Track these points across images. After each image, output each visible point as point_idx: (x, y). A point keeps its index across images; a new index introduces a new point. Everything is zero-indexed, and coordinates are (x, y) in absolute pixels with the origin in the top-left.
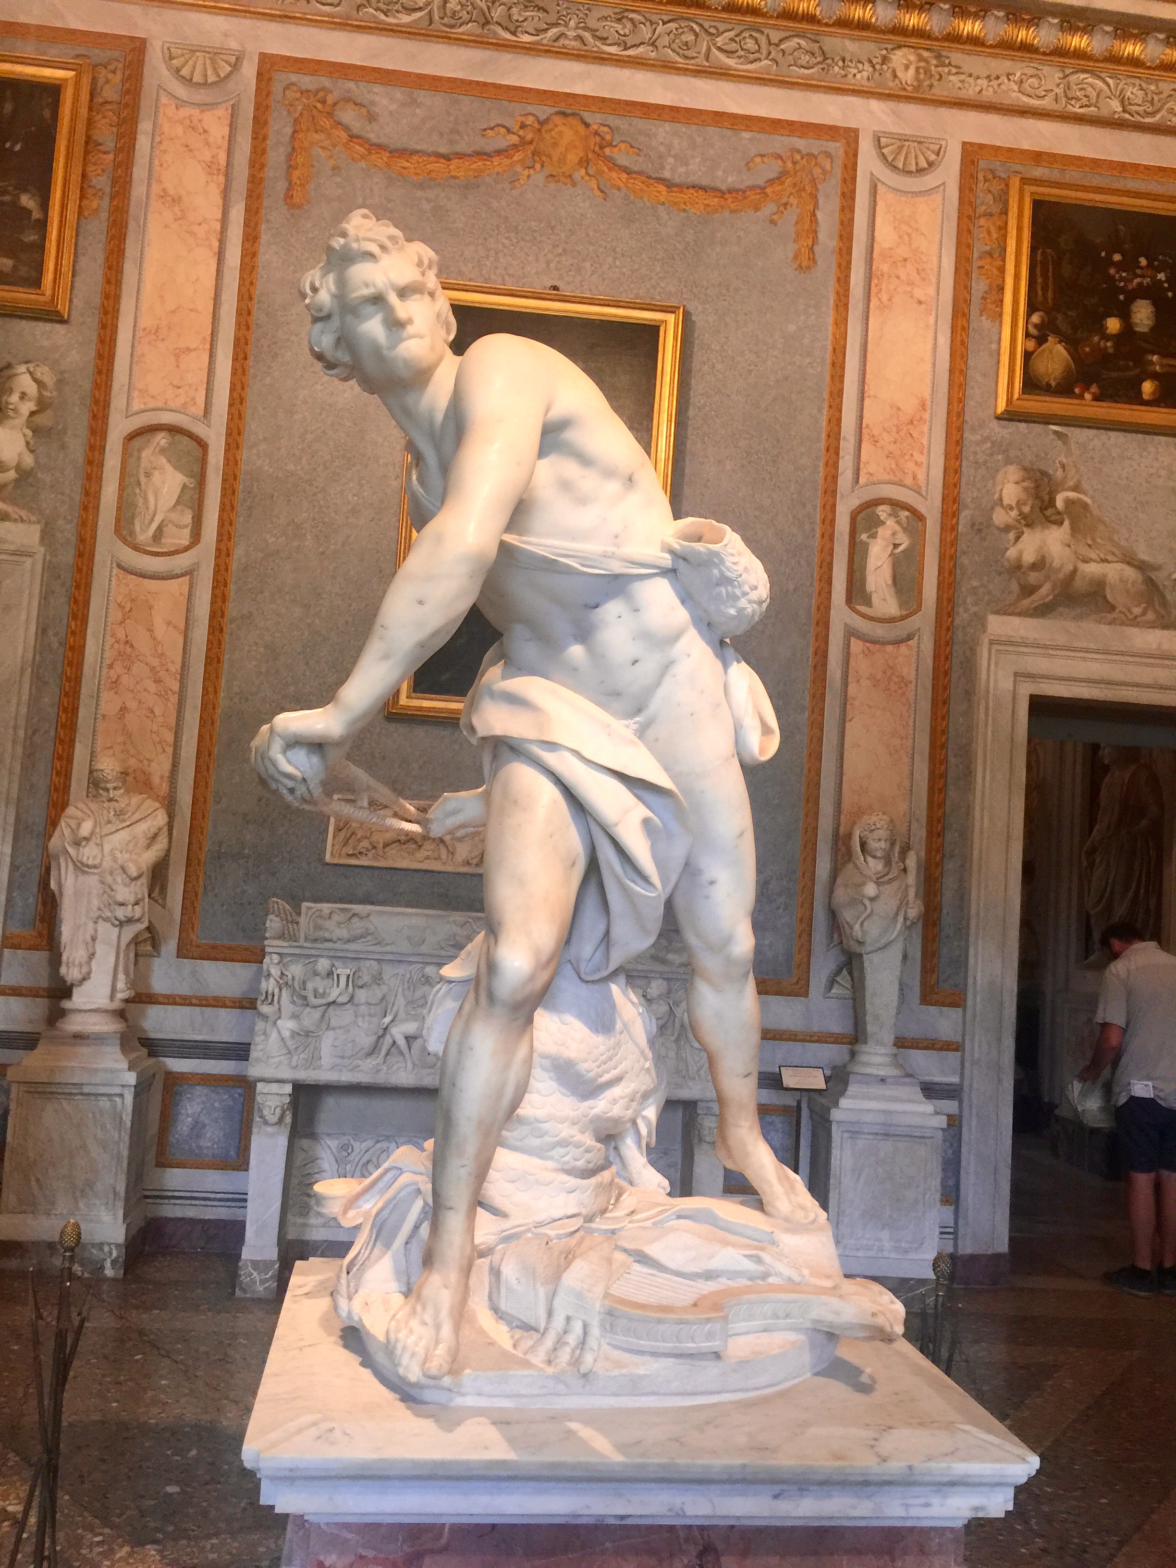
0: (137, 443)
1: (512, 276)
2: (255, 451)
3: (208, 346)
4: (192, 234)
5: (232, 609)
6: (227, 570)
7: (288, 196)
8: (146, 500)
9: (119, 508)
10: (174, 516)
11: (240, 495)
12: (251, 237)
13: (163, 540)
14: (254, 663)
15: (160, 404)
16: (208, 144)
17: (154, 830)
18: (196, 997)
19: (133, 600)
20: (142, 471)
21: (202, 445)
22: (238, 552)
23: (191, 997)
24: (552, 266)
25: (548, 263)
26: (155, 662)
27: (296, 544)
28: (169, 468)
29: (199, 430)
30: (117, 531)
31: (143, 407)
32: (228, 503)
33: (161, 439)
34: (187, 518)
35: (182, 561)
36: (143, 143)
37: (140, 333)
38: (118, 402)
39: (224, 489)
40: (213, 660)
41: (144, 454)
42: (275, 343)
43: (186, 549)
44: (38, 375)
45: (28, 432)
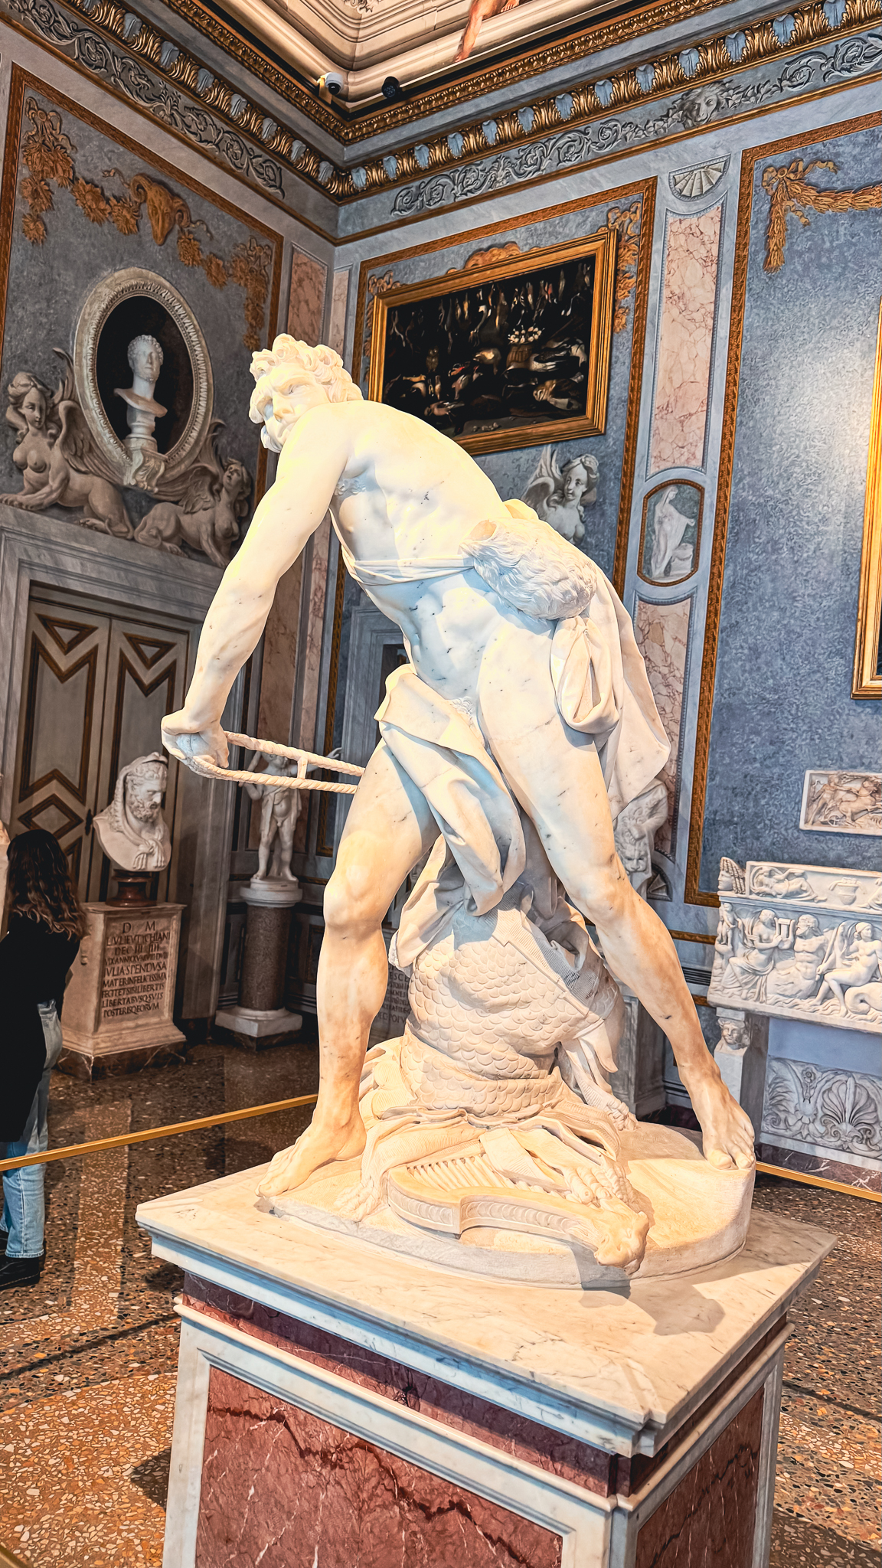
0: (653, 499)
2: (741, 485)
3: (705, 408)
5: (722, 621)
6: (718, 589)
8: (659, 542)
9: (640, 554)
10: (679, 552)
11: (729, 525)
13: (672, 573)
14: (740, 663)
15: (669, 465)
16: (703, 243)
17: (654, 802)
18: (700, 936)
19: (650, 624)
20: (656, 520)
21: (700, 490)
22: (728, 573)
23: (695, 935)
26: (665, 670)
27: (774, 557)
28: (676, 514)
29: (698, 478)
30: (639, 572)
31: (657, 470)
32: (719, 533)
33: (671, 493)
34: (689, 551)
35: (684, 588)
36: (656, 259)
37: (656, 411)
38: (639, 470)
39: (717, 522)
40: (708, 665)
41: (658, 508)
42: (756, 391)
43: (688, 577)
44: (587, 464)
45: (581, 508)
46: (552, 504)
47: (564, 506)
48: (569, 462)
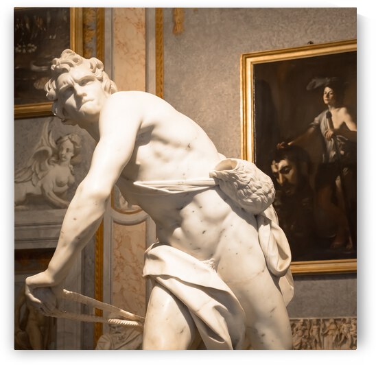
1: (288, 42)
4: (133, 59)
7: (174, 30)
12: (159, 54)
19: (122, 237)
24: (308, 31)
25: (306, 31)
30: (112, 205)
35: (142, 215)
44: (73, 139)
45: (71, 166)
46: (51, 163)
47: (60, 164)
48: (61, 138)
